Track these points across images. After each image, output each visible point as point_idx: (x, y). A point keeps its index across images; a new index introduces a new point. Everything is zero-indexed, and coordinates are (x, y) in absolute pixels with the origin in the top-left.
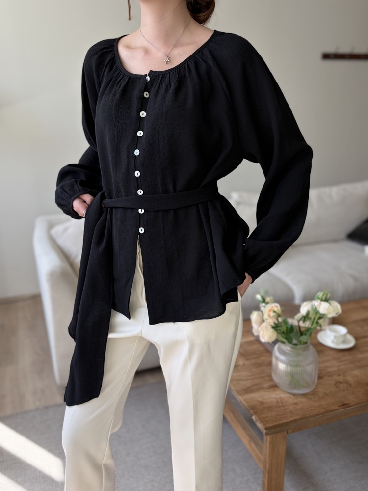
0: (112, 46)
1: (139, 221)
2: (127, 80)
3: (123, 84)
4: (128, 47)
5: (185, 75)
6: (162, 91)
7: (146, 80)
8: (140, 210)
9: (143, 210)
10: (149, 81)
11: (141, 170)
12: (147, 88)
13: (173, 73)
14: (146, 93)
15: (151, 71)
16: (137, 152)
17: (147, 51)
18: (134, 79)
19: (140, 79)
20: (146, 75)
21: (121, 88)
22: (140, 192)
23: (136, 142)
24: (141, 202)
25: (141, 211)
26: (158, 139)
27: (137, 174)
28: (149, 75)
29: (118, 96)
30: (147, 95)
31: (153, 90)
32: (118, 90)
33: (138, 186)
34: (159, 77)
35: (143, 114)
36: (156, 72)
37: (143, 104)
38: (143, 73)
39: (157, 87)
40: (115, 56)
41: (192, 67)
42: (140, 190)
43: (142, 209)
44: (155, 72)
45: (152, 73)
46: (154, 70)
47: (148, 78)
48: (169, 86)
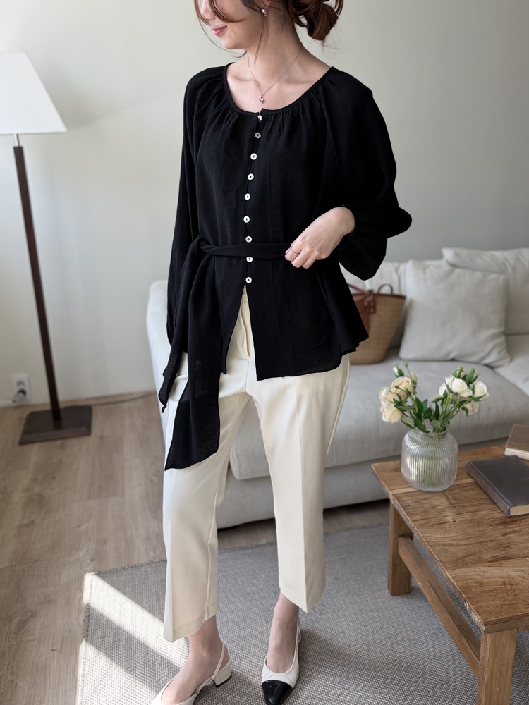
0: (221, 75)
1: (247, 270)
2: (237, 117)
3: (232, 121)
4: (237, 78)
5: (299, 115)
6: (275, 133)
7: (258, 119)
8: (248, 259)
9: (251, 259)
10: (261, 121)
11: (251, 215)
12: (259, 127)
13: (286, 113)
14: (257, 134)
15: (263, 110)
16: (247, 197)
17: (258, 84)
18: (245, 117)
19: (251, 118)
20: (258, 114)
21: (230, 125)
22: (249, 239)
23: (246, 186)
24: (250, 249)
25: (249, 260)
27: (247, 219)
28: (261, 113)
29: (228, 133)
31: (266, 131)
32: (227, 127)
33: (247, 232)
34: (272, 116)
35: (254, 156)
37: (254, 145)
38: (255, 112)
39: (270, 127)
40: (224, 88)
41: (307, 106)
42: (249, 237)
43: (250, 256)
44: (268, 110)
45: (264, 112)
46: (266, 108)
47: (260, 117)
48: (282, 128)
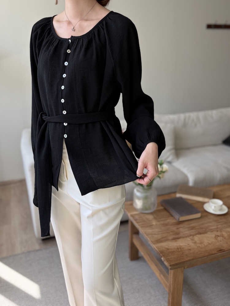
0: (50, 21)
1: (64, 130)
2: (57, 42)
3: (55, 44)
4: (58, 21)
5: (92, 39)
6: (78, 49)
7: (69, 42)
9: (67, 124)
10: (71, 43)
11: (65, 98)
12: (69, 47)
13: (85, 37)
15: (72, 37)
16: (63, 87)
18: (62, 41)
19: (65, 42)
20: (69, 39)
21: (54, 47)
22: (65, 112)
23: (62, 81)
24: (65, 118)
25: (65, 124)
26: (75, 79)
27: (63, 101)
28: (71, 39)
29: (51, 52)
30: (69, 51)
31: (73, 48)
32: (52, 48)
33: (63, 108)
34: (77, 40)
35: (66, 64)
36: (75, 37)
37: (67, 57)
38: (68, 38)
39: (75, 46)
40: (51, 27)
41: (96, 33)
42: (64, 111)
43: (65, 122)
46: (73, 35)
47: (70, 40)
48: (82, 46)
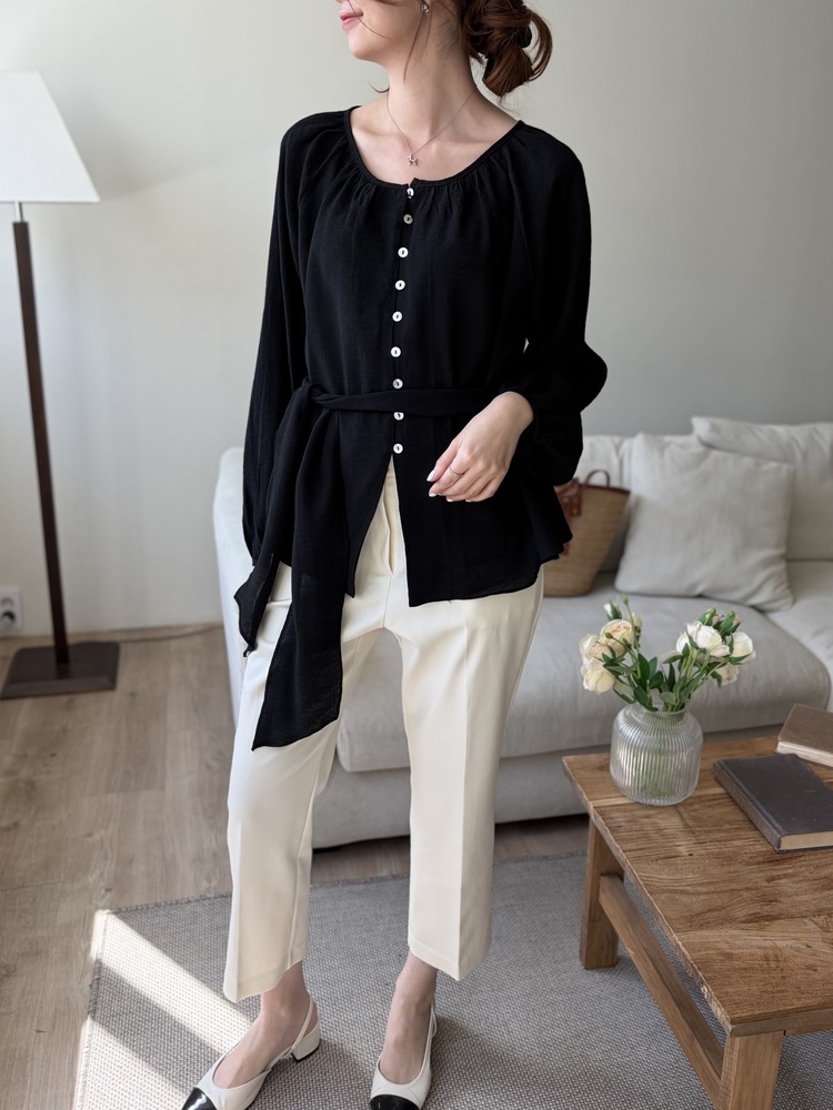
0: (342, 124)
1: (395, 432)
2: (373, 191)
3: (366, 196)
4: (369, 131)
6: (438, 217)
7: (407, 195)
8: (396, 415)
9: (402, 415)
10: (413, 197)
11: (401, 346)
12: (409, 206)
13: (454, 185)
14: (407, 217)
15: (415, 180)
16: (397, 317)
17: (407, 143)
18: (386, 190)
19: (396, 193)
20: (406, 186)
21: (364, 203)
22: (398, 384)
23: (395, 300)
24: (399, 400)
25: (399, 416)
26: (432, 295)
28: (412, 186)
29: (360, 217)
30: (408, 219)
31: (421, 212)
32: (359, 207)
33: (396, 373)
34: (430, 191)
35: (403, 252)
37: (403, 235)
38: (402, 183)
39: (427, 207)
40: (347, 143)
42: (398, 380)
43: (399, 411)
44: (423, 181)
45: (416, 183)
46: (419, 178)
47: (411, 191)
48: (449, 210)
